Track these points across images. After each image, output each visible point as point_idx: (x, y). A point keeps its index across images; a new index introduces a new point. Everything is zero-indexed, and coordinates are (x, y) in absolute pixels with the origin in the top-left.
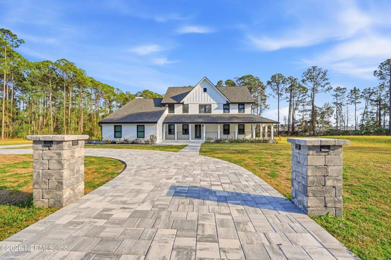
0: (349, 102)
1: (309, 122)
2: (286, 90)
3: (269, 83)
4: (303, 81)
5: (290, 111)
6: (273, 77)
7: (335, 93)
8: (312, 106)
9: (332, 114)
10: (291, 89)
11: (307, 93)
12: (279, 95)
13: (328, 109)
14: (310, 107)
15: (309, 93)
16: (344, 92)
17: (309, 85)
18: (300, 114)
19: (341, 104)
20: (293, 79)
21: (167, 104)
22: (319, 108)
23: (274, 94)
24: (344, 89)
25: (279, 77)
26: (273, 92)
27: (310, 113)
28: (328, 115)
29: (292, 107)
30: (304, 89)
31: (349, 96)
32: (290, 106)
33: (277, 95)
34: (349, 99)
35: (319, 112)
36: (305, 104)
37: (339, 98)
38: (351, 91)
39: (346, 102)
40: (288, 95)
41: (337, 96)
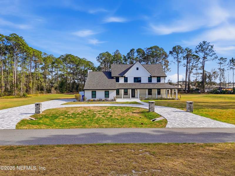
0: (229, 68)
1: (200, 83)
2: (184, 57)
3: (171, 53)
4: (196, 52)
5: (186, 75)
6: (174, 48)
7: (219, 61)
8: (202, 71)
9: (217, 76)
10: (187, 57)
11: (199, 60)
12: (179, 62)
13: (214, 73)
14: (201, 71)
15: (201, 60)
16: (226, 61)
17: (201, 55)
18: (194, 76)
19: (223, 70)
20: (189, 50)
21: (115, 77)
22: (208, 72)
23: (175, 61)
24: (225, 59)
25: (179, 48)
26: (174, 60)
27: (201, 75)
28: (215, 77)
29: (188, 71)
30: (197, 57)
31: (229, 64)
32: (187, 70)
33: (177, 62)
34: (229, 66)
35: (208, 75)
36: (198, 68)
37: (222, 65)
38: (230, 60)
39: (227, 69)
40: (185, 61)
41: (220, 63)
